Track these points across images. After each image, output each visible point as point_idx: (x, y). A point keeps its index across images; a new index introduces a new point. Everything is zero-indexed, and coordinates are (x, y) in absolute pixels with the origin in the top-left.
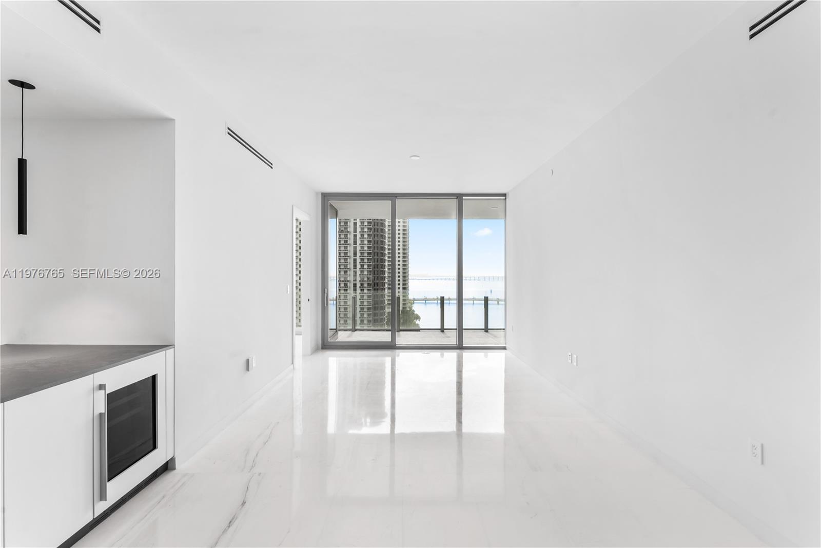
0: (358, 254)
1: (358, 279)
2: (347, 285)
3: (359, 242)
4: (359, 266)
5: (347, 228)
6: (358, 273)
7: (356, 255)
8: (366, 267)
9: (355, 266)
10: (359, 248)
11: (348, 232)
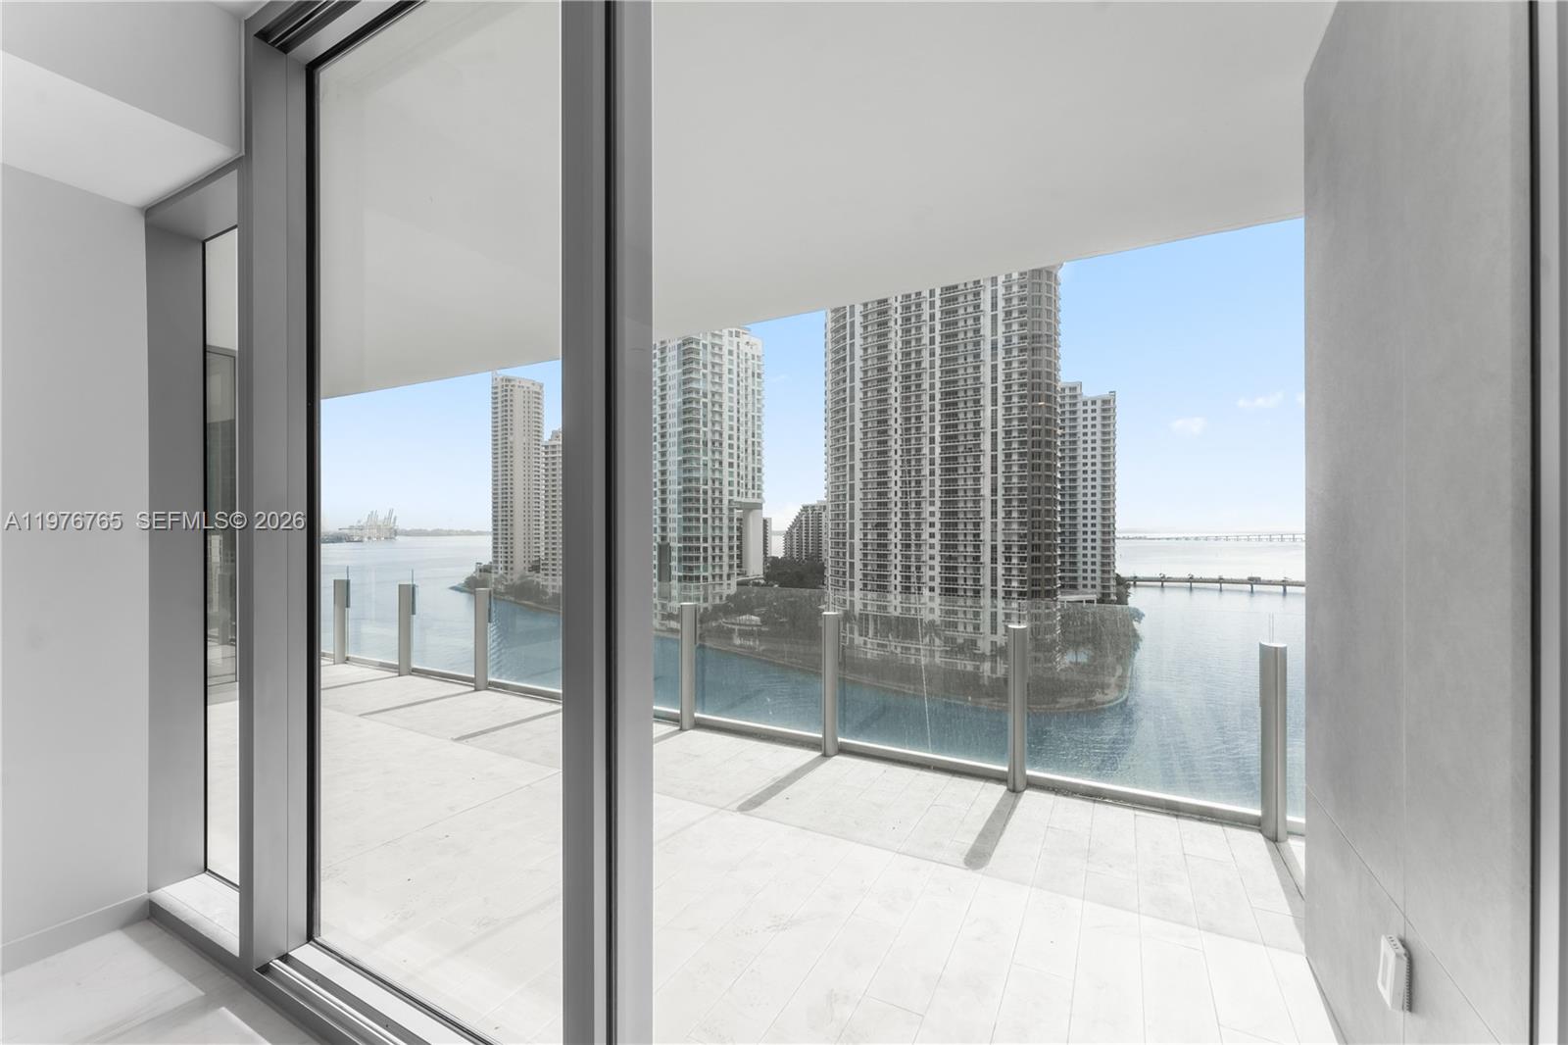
0: (1001, 491)
1: (1000, 537)
2: (979, 548)
3: (1001, 468)
4: (1001, 514)
5: (979, 444)
6: (1000, 526)
7: (996, 492)
8: (1015, 514)
9: (994, 514)
10: (1001, 480)
11: (981, 451)
